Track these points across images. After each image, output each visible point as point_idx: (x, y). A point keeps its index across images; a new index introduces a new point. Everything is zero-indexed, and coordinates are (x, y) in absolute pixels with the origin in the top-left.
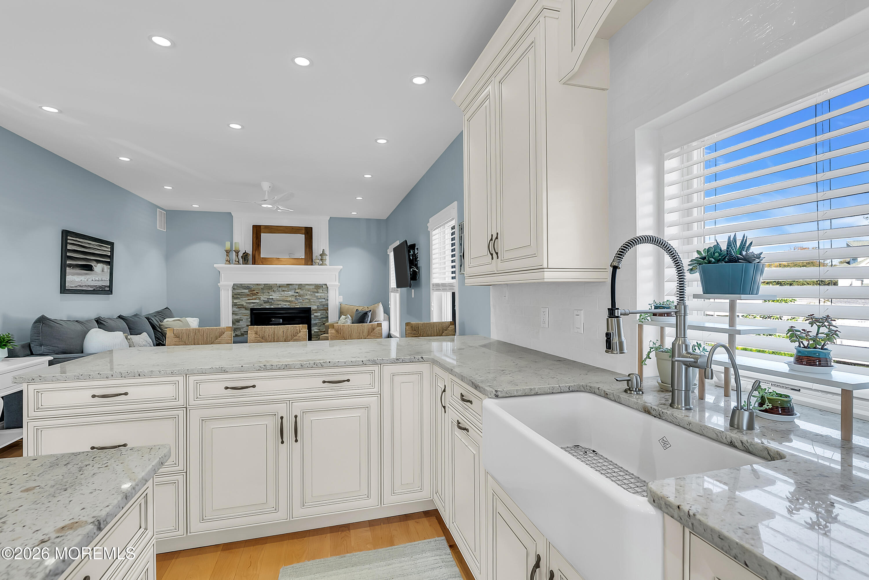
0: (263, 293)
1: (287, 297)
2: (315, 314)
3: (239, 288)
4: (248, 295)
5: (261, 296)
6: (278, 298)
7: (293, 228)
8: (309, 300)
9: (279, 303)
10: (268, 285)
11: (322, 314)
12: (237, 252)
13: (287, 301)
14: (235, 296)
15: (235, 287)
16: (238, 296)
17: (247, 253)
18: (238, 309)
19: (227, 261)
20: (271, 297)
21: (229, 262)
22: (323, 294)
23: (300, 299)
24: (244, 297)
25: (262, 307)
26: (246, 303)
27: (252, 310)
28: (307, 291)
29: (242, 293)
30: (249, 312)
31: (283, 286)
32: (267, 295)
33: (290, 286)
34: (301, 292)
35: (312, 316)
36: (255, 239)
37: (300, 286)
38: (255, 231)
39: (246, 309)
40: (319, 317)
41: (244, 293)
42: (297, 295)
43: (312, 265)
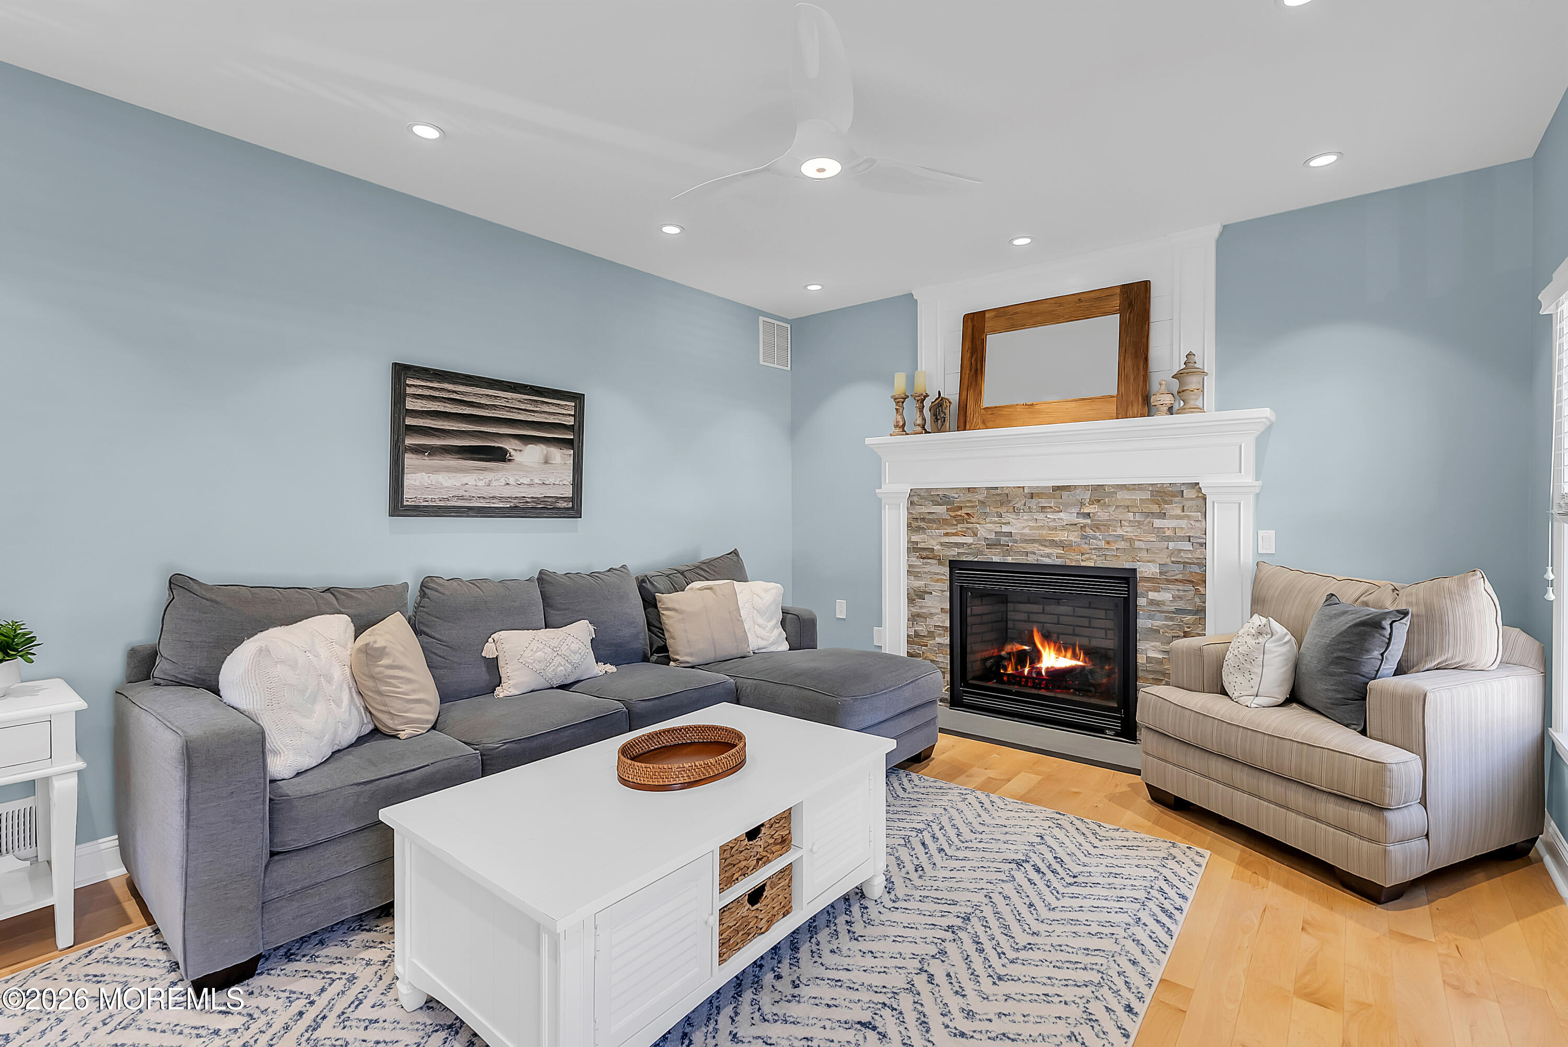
0: (986, 515)
1: (1056, 529)
2: (1152, 595)
3: (924, 501)
4: (945, 522)
5: (978, 526)
6: (1027, 531)
8: (1131, 541)
9: (1030, 547)
10: (999, 491)
11: (1181, 597)
12: (918, 398)
13: (1054, 543)
14: (915, 524)
15: (915, 499)
16: (922, 524)
17: (950, 398)
18: (922, 560)
19: (897, 426)
20: (1005, 529)
21: (902, 428)
22: (1184, 523)
23: (1095, 538)
24: (935, 526)
25: (980, 558)
26: (941, 544)
27: (954, 565)
28: (1121, 509)
29: (931, 516)
30: (945, 571)
31: (1041, 495)
32: (995, 523)
33: (1065, 494)
34: (1103, 514)
35: (1141, 601)
36: (969, 354)
37: (1100, 494)
38: (969, 331)
39: (940, 563)
40: (1165, 608)
41: (935, 516)
42: (1089, 525)
43: (1145, 414)
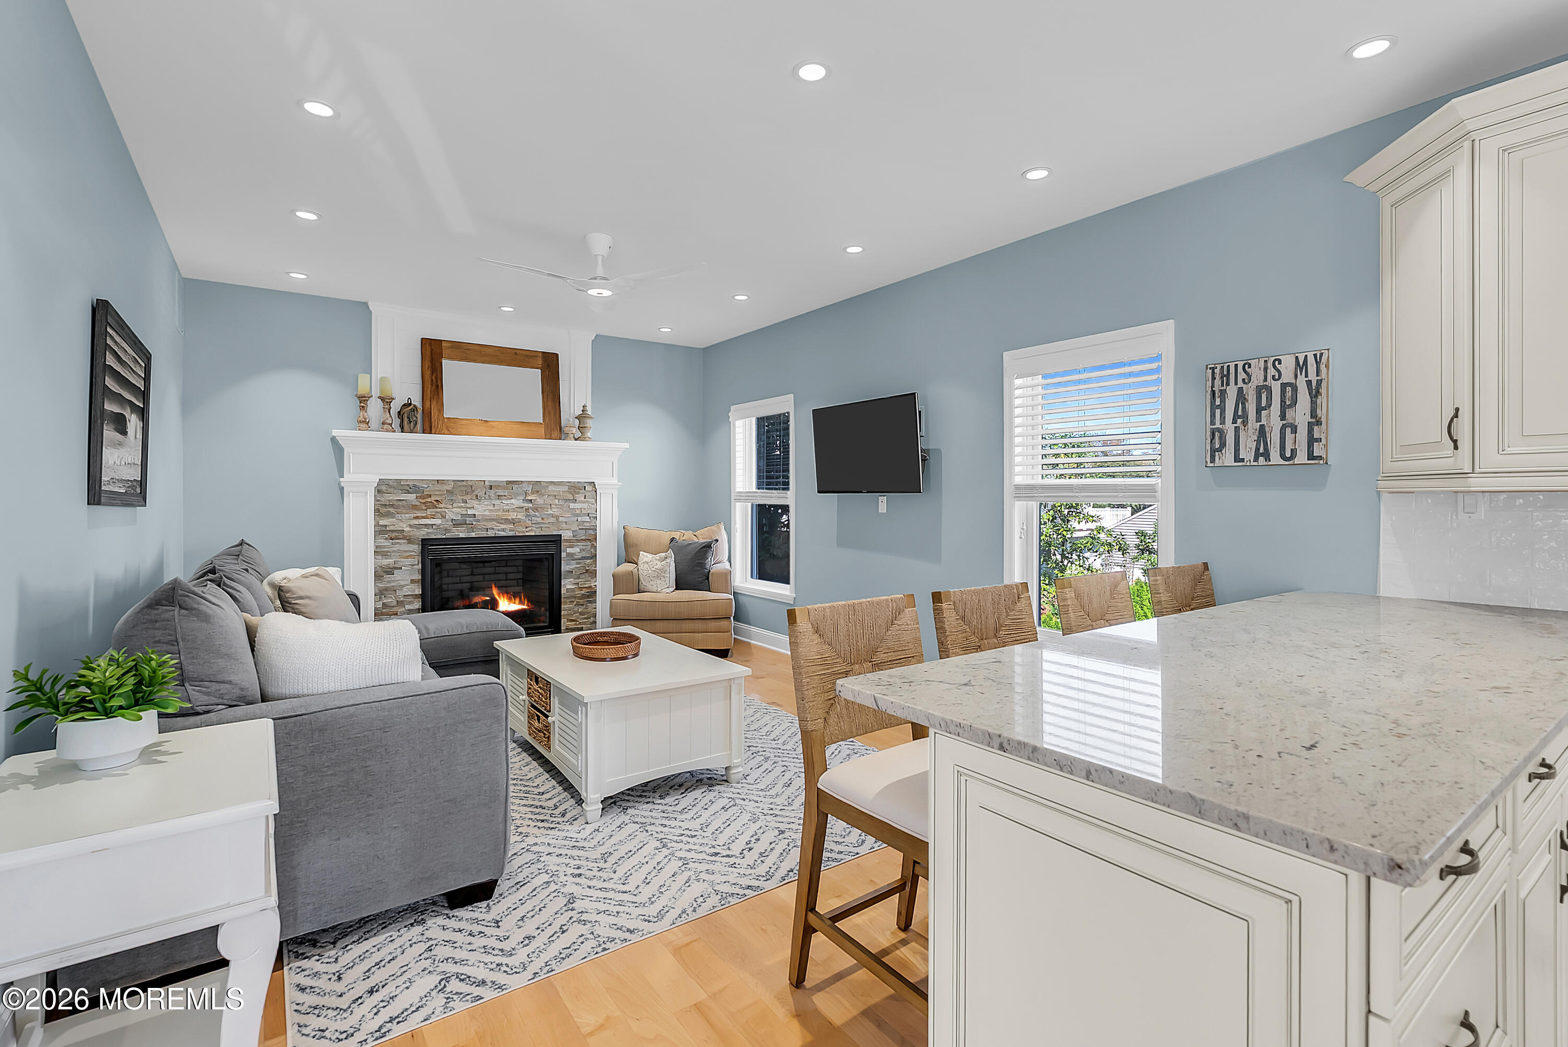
0: (453, 501)
1: (508, 511)
2: (569, 550)
3: (390, 490)
4: (415, 507)
5: (446, 510)
6: (487, 513)
7: (515, 354)
8: (557, 517)
9: (490, 525)
10: (464, 484)
11: (584, 550)
12: (386, 401)
13: (507, 521)
14: (383, 510)
15: (384, 488)
16: (391, 510)
17: (415, 406)
18: (391, 541)
20: (470, 512)
21: (364, 423)
22: (585, 506)
23: (536, 516)
24: (404, 511)
25: (448, 535)
26: (411, 526)
27: (425, 542)
28: (551, 498)
29: (399, 503)
30: (416, 548)
31: (498, 487)
32: (462, 507)
33: (515, 487)
34: (540, 501)
35: (563, 555)
36: (428, 373)
37: (538, 487)
38: (428, 353)
39: (410, 541)
40: (576, 557)
41: (404, 503)
42: (531, 508)
43: (560, 439)
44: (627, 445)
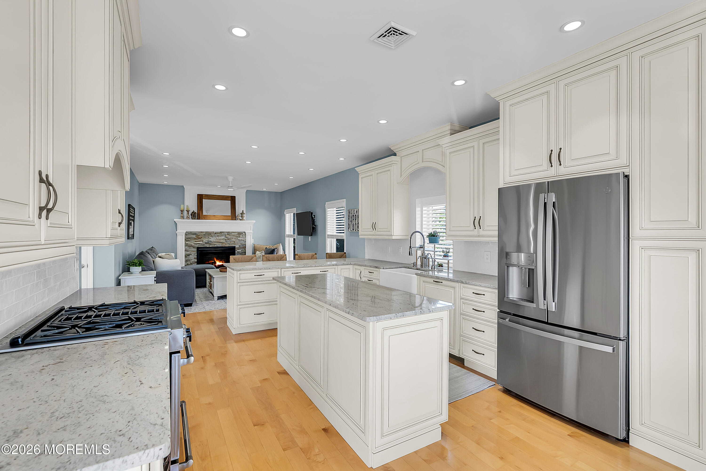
0: (205, 237)
1: (220, 240)
2: (238, 251)
3: (189, 234)
4: (195, 239)
5: (203, 239)
6: (215, 240)
7: (223, 197)
8: (234, 242)
9: (215, 243)
10: (208, 232)
11: (242, 251)
12: (188, 211)
13: (220, 243)
14: (187, 239)
15: (187, 234)
16: (189, 239)
17: (195, 212)
18: (189, 247)
19: (182, 217)
20: (210, 240)
21: (183, 217)
22: (243, 238)
23: (228, 241)
24: (192, 240)
25: (204, 246)
26: (194, 244)
27: (198, 248)
28: (233, 236)
29: (191, 238)
30: (196, 249)
31: (218, 233)
32: (208, 239)
33: (222, 233)
34: (229, 237)
35: (236, 252)
36: (199, 203)
37: (229, 233)
38: (199, 198)
39: (194, 247)
40: (240, 253)
41: (192, 238)
42: (227, 239)
43: (236, 220)
44: (255, 221)
